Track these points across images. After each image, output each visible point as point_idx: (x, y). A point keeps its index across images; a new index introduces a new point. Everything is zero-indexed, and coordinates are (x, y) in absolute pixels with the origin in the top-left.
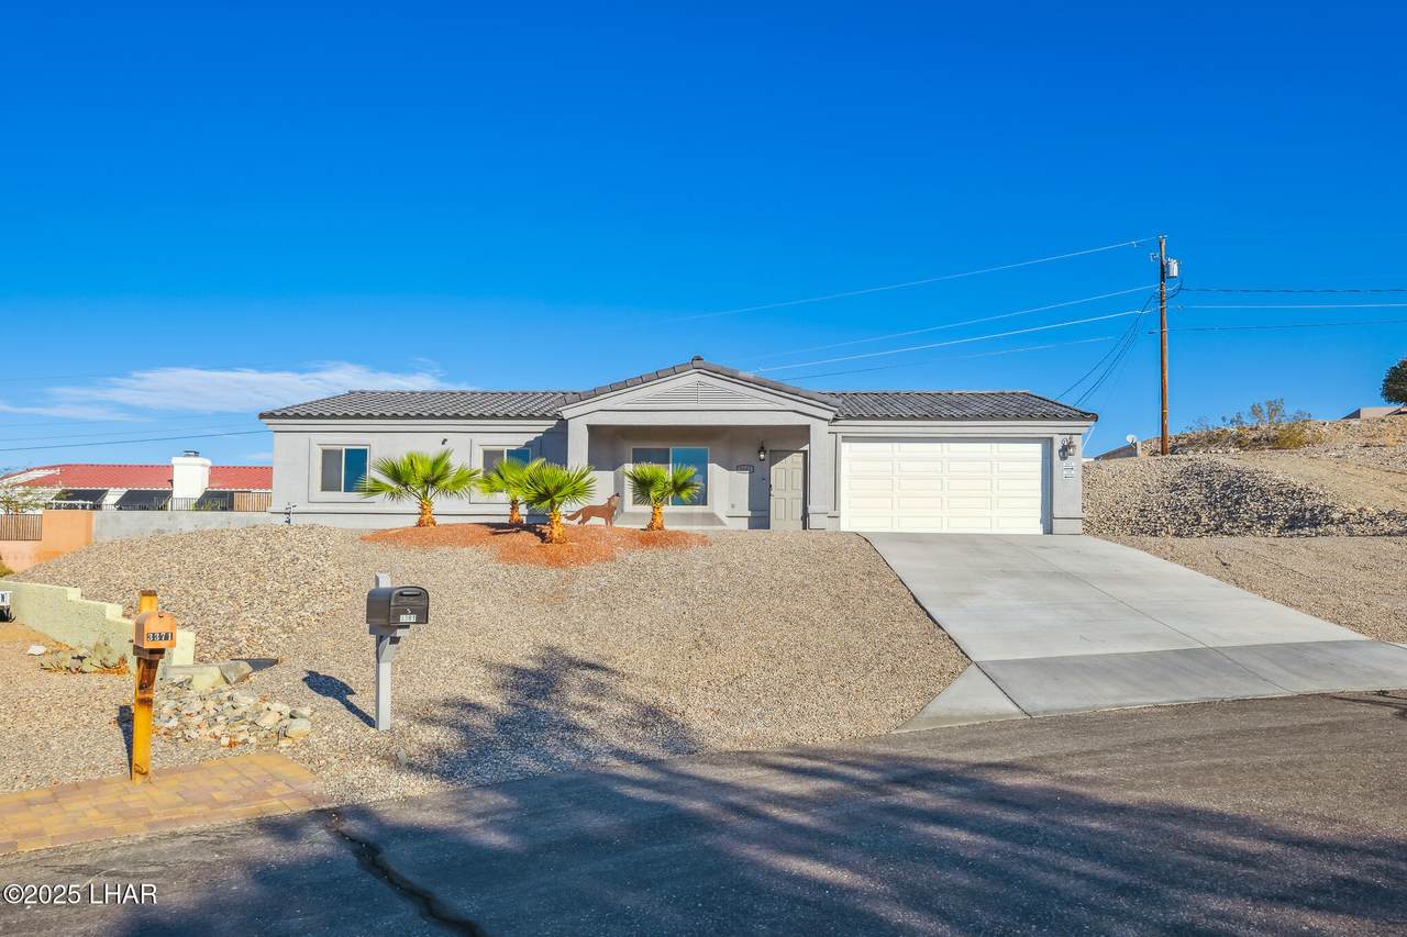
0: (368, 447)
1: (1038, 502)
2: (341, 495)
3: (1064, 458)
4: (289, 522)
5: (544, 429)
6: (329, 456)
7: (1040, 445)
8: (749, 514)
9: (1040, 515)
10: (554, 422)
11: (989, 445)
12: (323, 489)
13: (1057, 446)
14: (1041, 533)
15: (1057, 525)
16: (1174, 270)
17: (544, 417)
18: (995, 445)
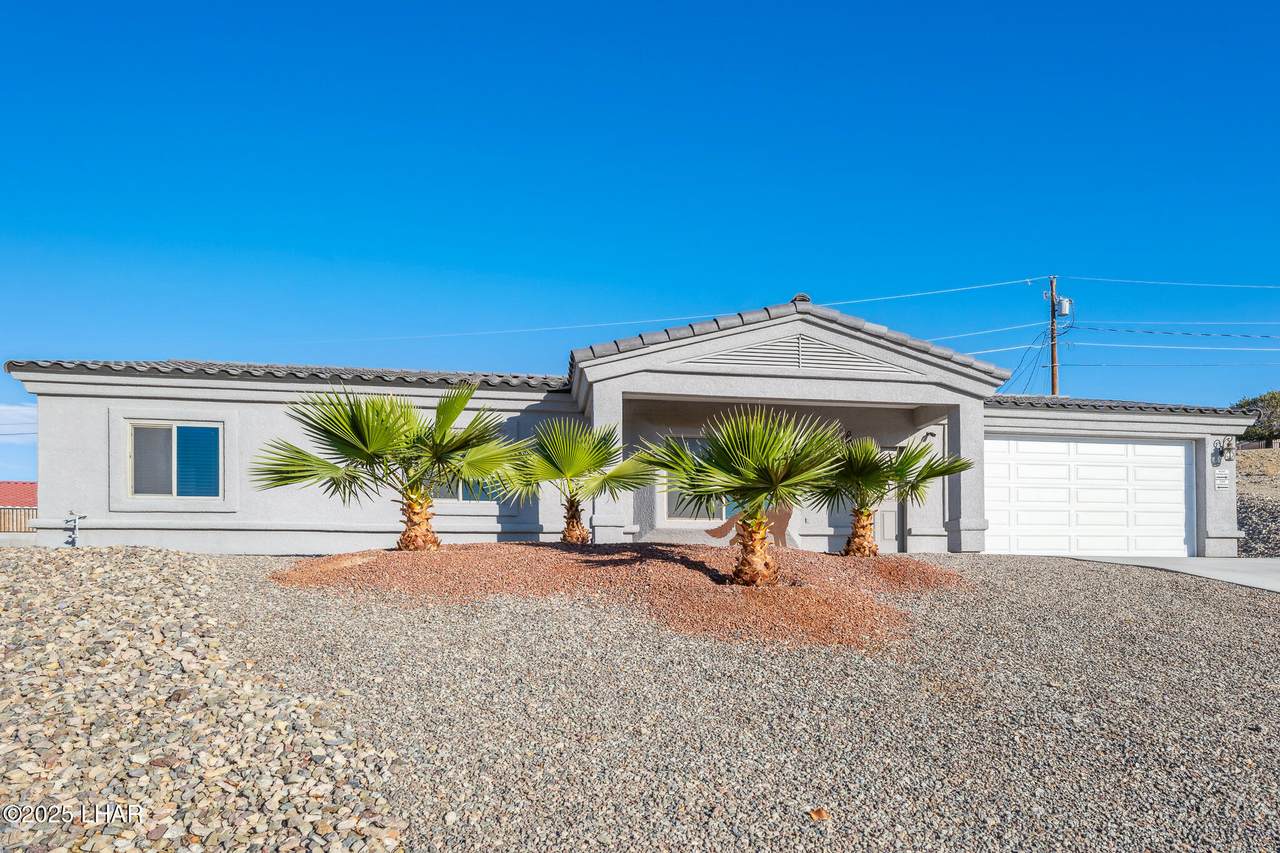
0: (219, 426)
1: (1180, 519)
2: (173, 500)
3: (1216, 464)
4: (73, 543)
5: (523, 406)
6: (146, 438)
7: (1183, 447)
8: (831, 531)
9: (1184, 534)
10: (541, 396)
11: (1123, 446)
12: (137, 490)
13: (1210, 450)
14: (1185, 554)
15: (1211, 546)
16: (1066, 308)
17: (526, 386)
18: (1130, 446)
